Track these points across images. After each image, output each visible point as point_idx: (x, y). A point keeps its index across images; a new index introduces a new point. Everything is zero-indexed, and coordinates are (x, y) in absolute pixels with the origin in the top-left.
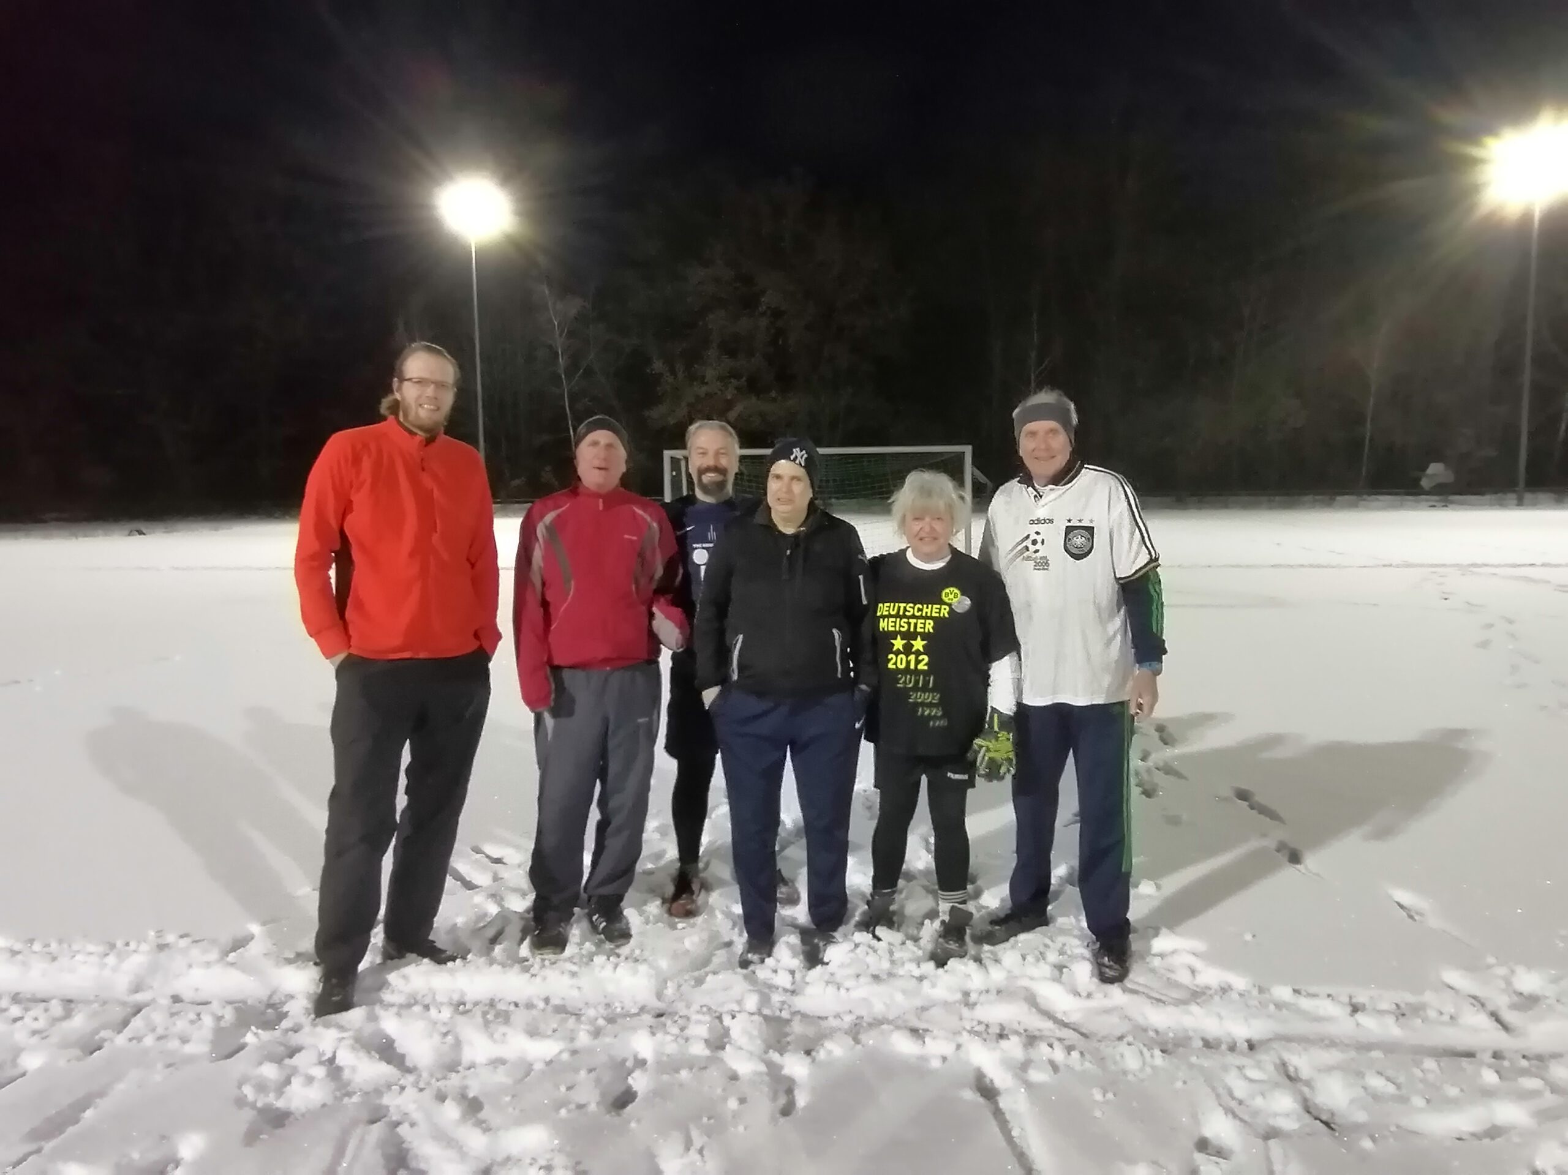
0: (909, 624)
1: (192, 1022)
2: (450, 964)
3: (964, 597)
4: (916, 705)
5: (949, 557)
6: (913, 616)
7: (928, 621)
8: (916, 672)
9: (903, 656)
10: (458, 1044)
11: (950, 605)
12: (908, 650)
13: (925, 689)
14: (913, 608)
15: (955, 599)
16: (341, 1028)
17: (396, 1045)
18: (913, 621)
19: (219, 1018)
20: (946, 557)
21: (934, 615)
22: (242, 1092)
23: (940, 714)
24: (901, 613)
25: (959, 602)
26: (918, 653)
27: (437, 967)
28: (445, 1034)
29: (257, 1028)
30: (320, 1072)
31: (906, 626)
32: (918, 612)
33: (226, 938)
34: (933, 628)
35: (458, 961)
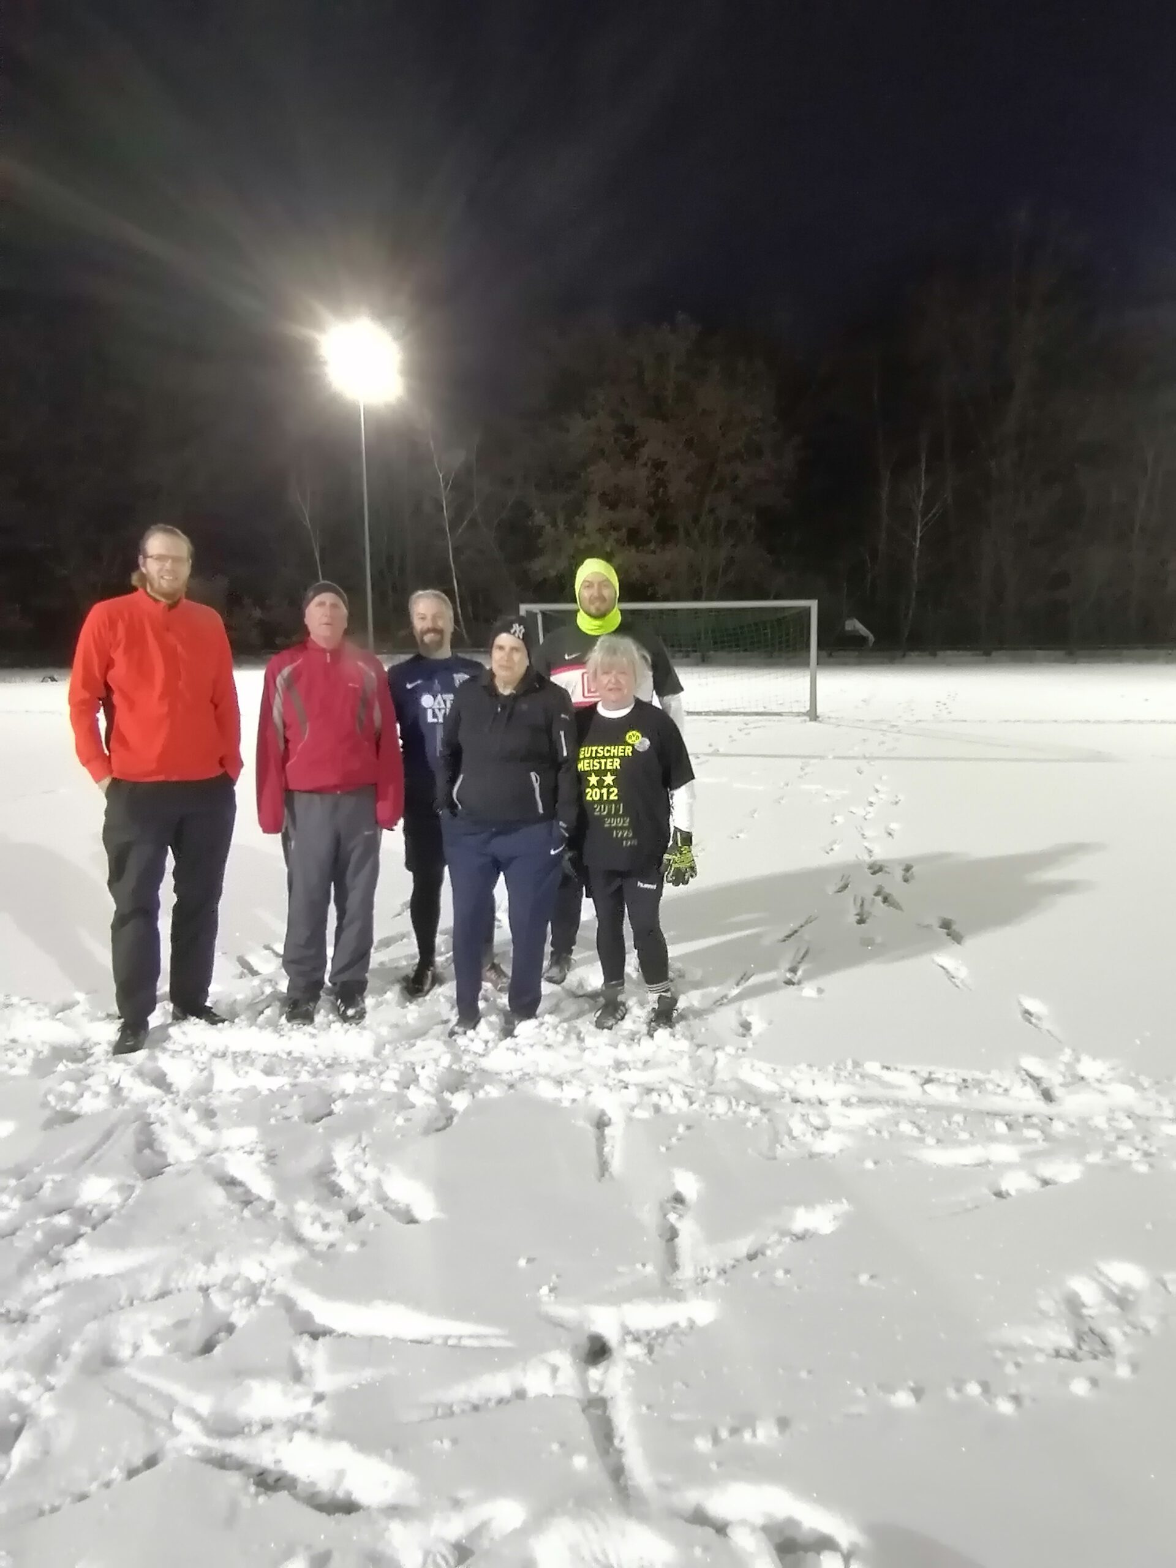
0: (600, 763)
1: (20, 1055)
2: (220, 1025)
3: (644, 739)
4: (611, 829)
5: (632, 706)
6: (604, 757)
7: (616, 760)
8: (609, 802)
9: (597, 790)
10: (211, 1076)
11: (633, 746)
12: (600, 784)
13: (616, 815)
14: (603, 750)
15: (638, 741)
16: (128, 1063)
17: (167, 1077)
18: (603, 761)
19: (39, 1053)
20: (630, 705)
21: (620, 754)
22: (47, 1100)
23: (631, 835)
24: (594, 755)
25: (640, 743)
26: (609, 786)
27: (209, 1026)
28: (202, 1070)
29: (67, 1061)
30: (105, 1090)
31: (598, 765)
32: (607, 752)
33: (56, 1001)
34: (620, 765)
35: (226, 1023)
